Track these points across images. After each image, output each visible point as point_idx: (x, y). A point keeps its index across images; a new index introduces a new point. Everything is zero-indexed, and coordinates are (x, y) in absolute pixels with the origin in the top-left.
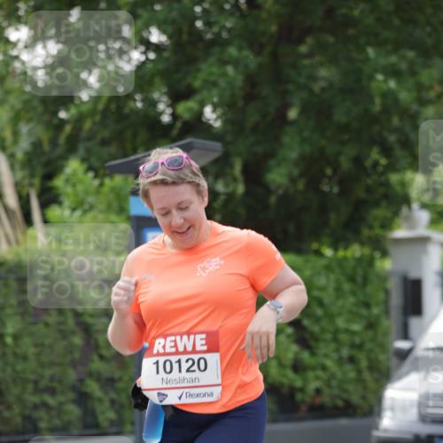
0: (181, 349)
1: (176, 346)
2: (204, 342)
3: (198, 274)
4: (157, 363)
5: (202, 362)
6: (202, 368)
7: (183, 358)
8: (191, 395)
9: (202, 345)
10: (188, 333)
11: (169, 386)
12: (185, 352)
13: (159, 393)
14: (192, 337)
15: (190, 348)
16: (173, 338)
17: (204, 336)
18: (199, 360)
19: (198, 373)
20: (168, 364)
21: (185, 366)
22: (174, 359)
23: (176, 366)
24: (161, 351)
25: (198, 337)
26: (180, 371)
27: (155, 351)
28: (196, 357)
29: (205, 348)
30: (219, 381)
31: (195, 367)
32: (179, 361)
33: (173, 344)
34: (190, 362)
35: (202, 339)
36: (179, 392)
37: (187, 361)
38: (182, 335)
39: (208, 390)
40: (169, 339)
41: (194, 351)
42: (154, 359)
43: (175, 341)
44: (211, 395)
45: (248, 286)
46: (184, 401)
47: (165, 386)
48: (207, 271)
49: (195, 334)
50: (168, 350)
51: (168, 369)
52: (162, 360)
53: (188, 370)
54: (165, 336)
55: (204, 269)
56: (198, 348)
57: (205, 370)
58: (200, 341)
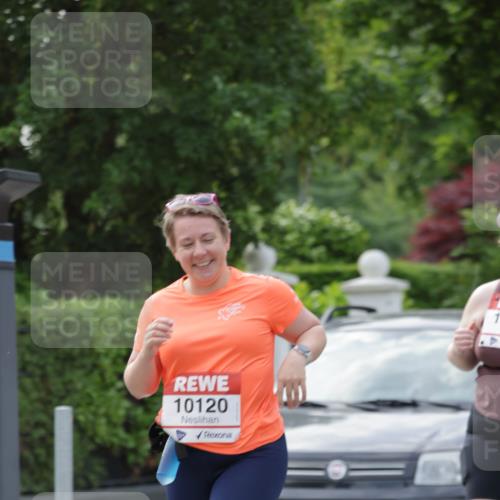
0: (203, 389)
1: (197, 385)
2: (226, 383)
3: (219, 318)
4: (178, 401)
5: (223, 403)
6: (223, 408)
7: (205, 398)
8: (210, 435)
9: (224, 386)
10: (211, 373)
11: (188, 424)
12: (206, 392)
14: (214, 378)
15: (211, 389)
16: (195, 378)
17: (226, 377)
18: (221, 400)
19: (217, 414)
20: (189, 403)
21: (205, 406)
22: (195, 398)
23: (196, 405)
24: (183, 389)
25: (221, 378)
26: (200, 410)
27: (176, 389)
28: (217, 398)
29: (227, 389)
30: (238, 424)
31: (215, 408)
32: (200, 401)
33: (195, 383)
34: (211, 403)
35: (224, 380)
36: (198, 431)
37: (208, 401)
38: (204, 375)
39: (227, 431)
40: (191, 378)
41: (215, 392)
42: (176, 397)
43: (197, 381)
44: (230, 436)
45: (269, 331)
46: (203, 440)
47: (184, 424)
48: (229, 316)
49: (218, 375)
50: (190, 389)
51: (189, 408)
52: (183, 398)
53: (208, 410)
54: (187, 375)
55: (225, 314)
56: (220, 389)
57: (225, 411)
58: (222, 382)
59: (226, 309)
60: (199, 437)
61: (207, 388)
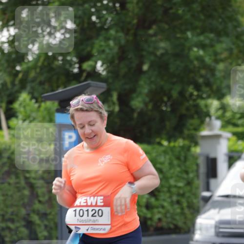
0: (89, 204)
1: (86, 202)
2: (102, 201)
3: (99, 164)
4: (75, 211)
5: (100, 212)
6: (100, 214)
7: (90, 209)
8: (94, 229)
9: (101, 202)
10: (94, 196)
11: (81, 223)
12: (91, 206)
13: (75, 227)
14: (96, 198)
15: (94, 204)
16: (85, 198)
17: (102, 198)
18: (99, 210)
19: (98, 218)
20: (81, 211)
21: (91, 213)
22: (85, 209)
23: (86, 213)
24: (79, 204)
25: (99, 198)
26: (88, 216)
27: (75, 205)
28: (97, 209)
29: (102, 204)
30: (109, 223)
31: (96, 214)
32: (88, 210)
33: (85, 201)
34: (94, 212)
36: (87, 227)
37: (92, 210)
38: (90, 196)
39: (103, 227)
40: (83, 198)
41: (96, 206)
42: (74, 209)
43: (86, 200)
44: (104, 230)
46: (90, 232)
48: (103, 163)
49: (98, 196)
50: (82, 204)
52: (78, 209)
53: (92, 216)
57: (102, 216)
58: (100, 200)
59: (103, 159)
60: (87, 230)
61: (92, 203)
